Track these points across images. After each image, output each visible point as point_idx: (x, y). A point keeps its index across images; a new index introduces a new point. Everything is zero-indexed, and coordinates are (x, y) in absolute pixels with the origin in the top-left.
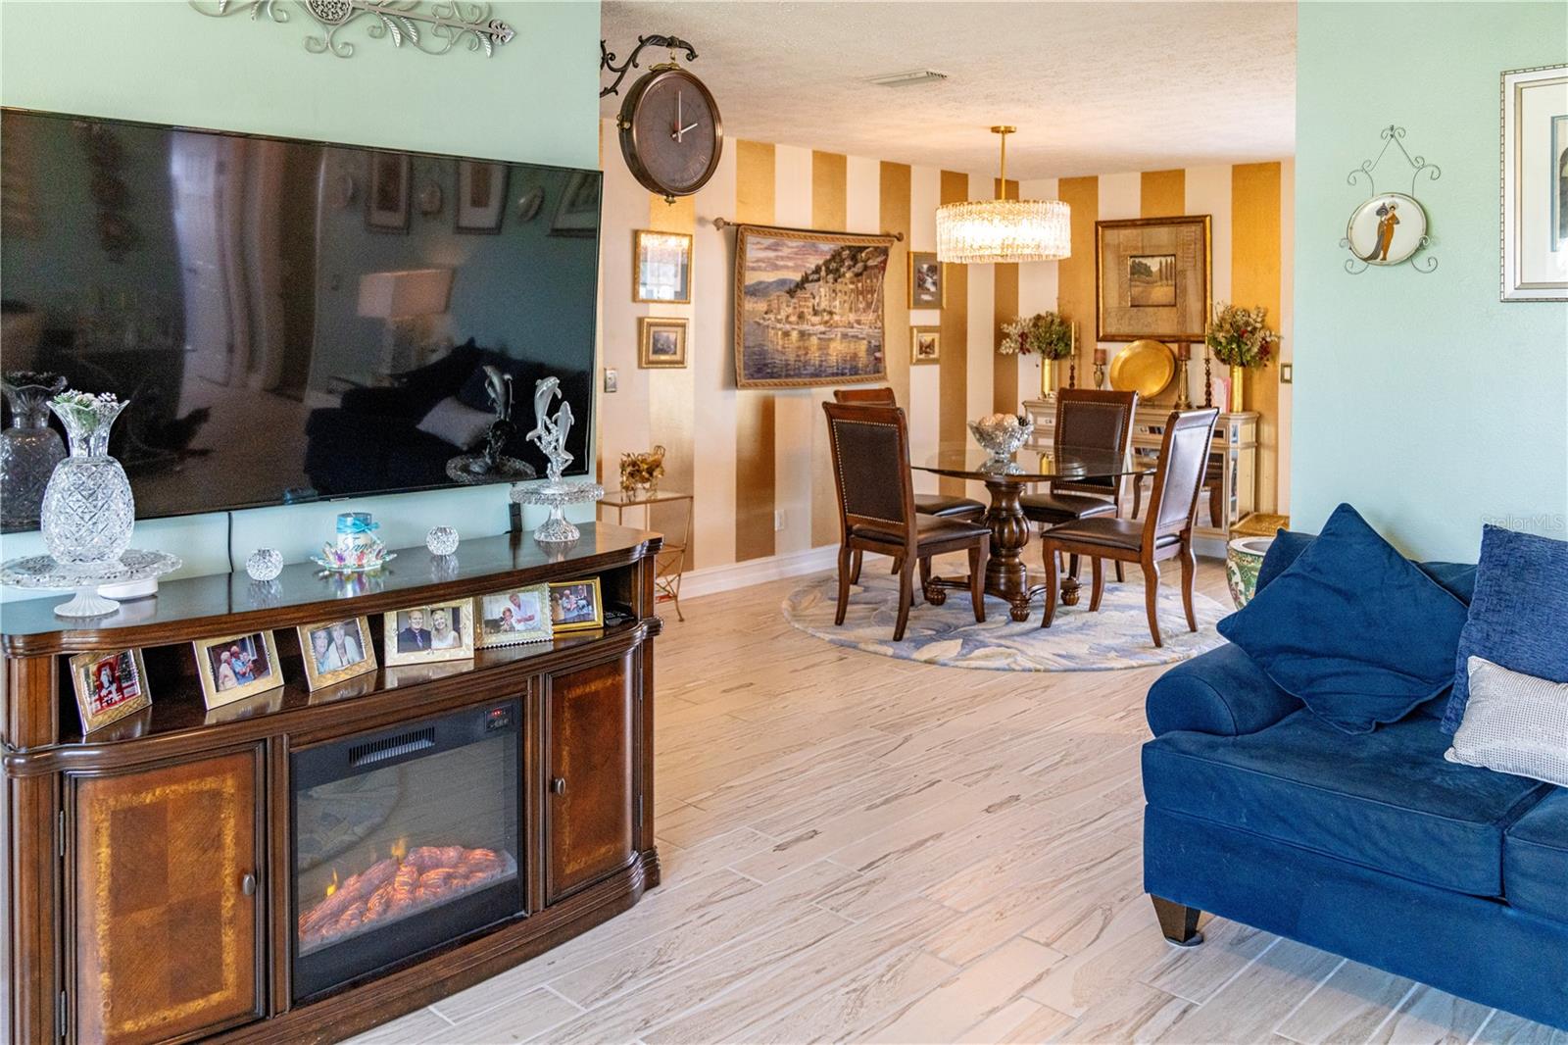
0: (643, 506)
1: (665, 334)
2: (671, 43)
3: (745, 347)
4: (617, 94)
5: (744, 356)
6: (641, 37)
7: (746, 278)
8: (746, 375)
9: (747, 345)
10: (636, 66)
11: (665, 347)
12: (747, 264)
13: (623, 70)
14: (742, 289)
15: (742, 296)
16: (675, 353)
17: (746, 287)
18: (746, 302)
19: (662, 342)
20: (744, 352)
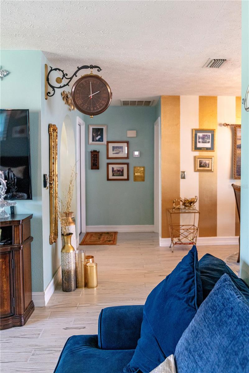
0: (194, 214)
1: (204, 161)
2: (92, 67)
3: (237, 165)
4: (69, 86)
5: (237, 168)
6: (78, 67)
7: (237, 142)
8: (237, 175)
9: (238, 164)
10: (76, 76)
11: (204, 165)
12: (238, 138)
13: (71, 78)
14: (236, 146)
15: (236, 149)
16: (209, 167)
17: (237, 145)
18: (237, 151)
19: (203, 163)
20: (237, 167)
